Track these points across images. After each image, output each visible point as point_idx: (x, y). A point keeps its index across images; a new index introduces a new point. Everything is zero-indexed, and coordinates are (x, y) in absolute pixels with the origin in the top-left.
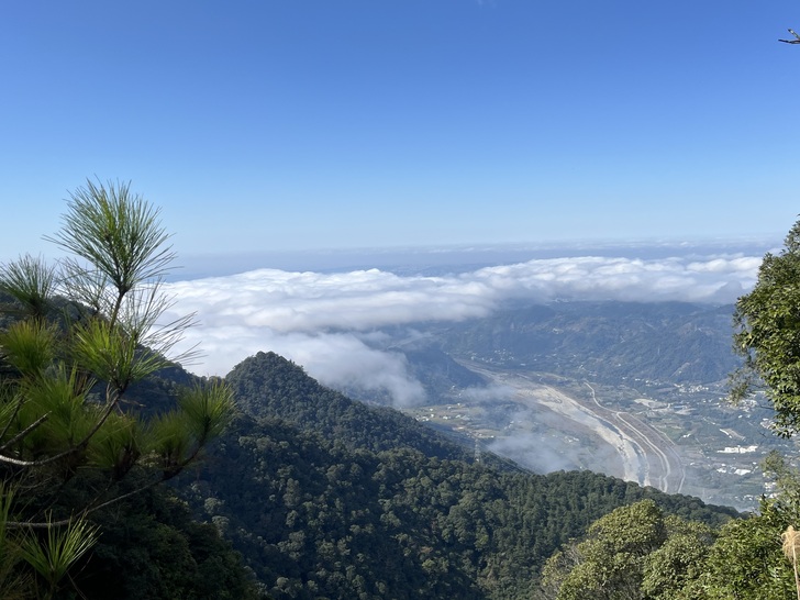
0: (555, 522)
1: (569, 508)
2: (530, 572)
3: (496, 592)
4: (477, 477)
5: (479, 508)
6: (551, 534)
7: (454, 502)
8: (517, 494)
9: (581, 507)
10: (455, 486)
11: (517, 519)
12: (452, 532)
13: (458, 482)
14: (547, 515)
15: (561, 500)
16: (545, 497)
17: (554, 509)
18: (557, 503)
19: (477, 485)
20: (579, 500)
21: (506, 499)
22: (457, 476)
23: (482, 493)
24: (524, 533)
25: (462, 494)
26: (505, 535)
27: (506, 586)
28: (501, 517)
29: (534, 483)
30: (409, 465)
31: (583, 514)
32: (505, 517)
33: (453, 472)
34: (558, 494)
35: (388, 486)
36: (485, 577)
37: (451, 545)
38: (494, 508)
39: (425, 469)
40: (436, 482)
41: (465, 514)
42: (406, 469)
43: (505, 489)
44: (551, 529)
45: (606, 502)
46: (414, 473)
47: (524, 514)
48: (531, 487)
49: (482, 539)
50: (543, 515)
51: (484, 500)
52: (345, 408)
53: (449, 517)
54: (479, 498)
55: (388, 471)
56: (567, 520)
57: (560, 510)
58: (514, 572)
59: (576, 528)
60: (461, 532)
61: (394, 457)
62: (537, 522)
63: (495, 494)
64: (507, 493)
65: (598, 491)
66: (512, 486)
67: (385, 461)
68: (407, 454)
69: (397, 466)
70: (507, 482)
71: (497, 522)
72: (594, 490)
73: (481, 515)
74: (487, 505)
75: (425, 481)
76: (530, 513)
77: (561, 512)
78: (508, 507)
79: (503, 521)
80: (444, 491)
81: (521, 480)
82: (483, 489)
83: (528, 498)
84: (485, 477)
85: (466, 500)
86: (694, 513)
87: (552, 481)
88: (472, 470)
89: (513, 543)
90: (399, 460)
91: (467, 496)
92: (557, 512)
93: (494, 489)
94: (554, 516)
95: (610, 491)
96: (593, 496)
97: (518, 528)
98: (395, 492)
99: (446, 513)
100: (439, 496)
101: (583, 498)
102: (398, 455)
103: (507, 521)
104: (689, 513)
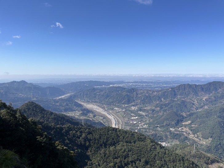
0: (103, 138)
1: (106, 135)
2: (98, 150)
3: (91, 155)
5: (86, 137)
6: (102, 141)
7: (81, 136)
8: (95, 133)
10: (81, 132)
11: (95, 138)
12: (81, 142)
15: (104, 133)
16: (100, 133)
17: (103, 135)
21: (93, 134)
22: (81, 130)
23: (87, 133)
24: (97, 141)
26: (92, 142)
27: (93, 154)
29: (98, 130)
30: (70, 128)
31: (109, 136)
35: (66, 133)
36: (88, 152)
37: (81, 146)
38: (89, 137)
39: (74, 129)
41: (83, 138)
43: (92, 132)
45: (113, 133)
46: (72, 130)
49: (87, 144)
50: (100, 137)
52: (52, 114)
53: (80, 140)
55: (65, 130)
56: (105, 138)
58: (94, 151)
59: (107, 139)
60: (83, 142)
62: (99, 139)
63: (90, 133)
67: (65, 128)
68: (70, 126)
69: (68, 129)
70: (92, 130)
71: (91, 140)
72: (110, 130)
75: (74, 132)
76: (97, 137)
77: (104, 136)
78: (93, 136)
79: (92, 139)
80: (78, 133)
81: (95, 129)
83: (97, 134)
84: (87, 130)
85: (84, 135)
86: (130, 134)
87: (102, 129)
88: (85, 128)
89: (94, 144)
91: (84, 134)
95: (114, 130)
96: (110, 132)
97: (95, 140)
98: (67, 135)
100: (77, 135)
101: (108, 132)
102: (68, 126)
104: (129, 134)
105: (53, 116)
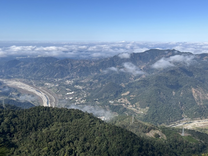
0: (33, 121)
1: (36, 116)
2: (27, 135)
3: (18, 143)
4: (8, 113)
5: (10, 121)
6: (32, 124)
7: (2, 121)
8: (21, 115)
11: (22, 122)
12: (3, 130)
13: (3, 115)
14: (30, 119)
15: (34, 114)
16: (29, 115)
17: (32, 117)
19: (9, 115)
20: (38, 113)
21: (18, 117)
23: (11, 117)
24: (24, 125)
25: (5, 118)
26: (19, 127)
27: (21, 140)
28: (17, 122)
29: (25, 111)
31: (40, 117)
32: (19, 122)
34: (32, 113)
36: (14, 139)
37: (3, 133)
38: (15, 120)
41: (6, 124)
45: (45, 113)
47: (24, 120)
48: (25, 113)
49: (12, 129)
51: (11, 119)
53: (1, 126)
56: (36, 119)
57: (34, 117)
58: (22, 136)
59: (38, 121)
60: (6, 129)
62: (28, 122)
63: (14, 116)
64: (18, 115)
65: (43, 110)
66: (19, 113)
71: (16, 124)
73: (11, 123)
78: (19, 119)
81: (22, 111)
82: (11, 116)
83: (24, 116)
84: (11, 112)
85: (6, 120)
87: (30, 110)
88: (7, 111)
89: (22, 128)
94: (32, 119)
95: (46, 110)
96: (41, 112)
97: (22, 124)
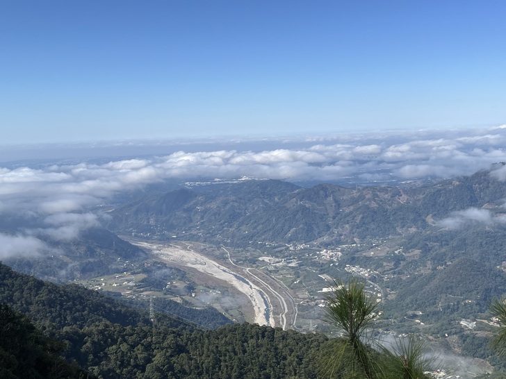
0: (227, 366)
1: (236, 354)
4: (164, 338)
5: (169, 363)
7: (148, 360)
8: (196, 348)
9: (245, 352)
10: (148, 347)
11: (198, 368)
13: (150, 344)
14: (220, 361)
15: (230, 348)
16: (217, 347)
17: (225, 355)
18: (227, 350)
19: (165, 344)
20: (243, 346)
21: (188, 352)
22: (149, 339)
23: (170, 351)
25: (154, 353)
28: (186, 368)
29: (208, 337)
30: (110, 335)
31: (246, 357)
32: (190, 367)
33: (145, 336)
34: (227, 344)
35: (95, 355)
38: (180, 361)
39: (123, 337)
40: (133, 347)
41: (158, 369)
42: (107, 339)
43: (186, 345)
44: (225, 372)
45: (262, 346)
46: (114, 342)
47: (203, 363)
48: (207, 341)
51: (171, 356)
52: (39, 289)
53: (146, 374)
54: (168, 354)
55: (93, 343)
56: (236, 363)
57: (230, 356)
59: (242, 368)
61: (98, 330)
62: (214, 368)
63: (180, 349)
64: (189, 347)
65: (255, 337)
66: (192, 342)
67: (90, 334)
68: (107, 326)
69: (100, 337)
70: (188, 339)
71: (184, 372)
72: (252, 337)
73: (171, 368)
74: (174, 359)
75: (124, 347)
76: (207, 361)
78: (191, 359)
79: (188, 371)
80: (140, 353)
81: (198, 336)
82: (170, 347)
83: (205, 350)
84: (170, 337)
85: (158, 358)
86: (322, 345)
87: (221, 333)
88: (160, 333)
90: (101, 332)
91: (158, 355)
92: (227, 358)
93: (178, 346)
94: (225, 361)
95: (263, 337)
96: (252, 342)
97: (200, 374)
98: (101, 359)
99: (143, 370)
100: (136, 358)
101: (245, 344)
102: (100, 328)
103: (191, 371)
104: (319, 346)
105: (43, 295)
